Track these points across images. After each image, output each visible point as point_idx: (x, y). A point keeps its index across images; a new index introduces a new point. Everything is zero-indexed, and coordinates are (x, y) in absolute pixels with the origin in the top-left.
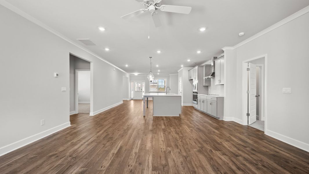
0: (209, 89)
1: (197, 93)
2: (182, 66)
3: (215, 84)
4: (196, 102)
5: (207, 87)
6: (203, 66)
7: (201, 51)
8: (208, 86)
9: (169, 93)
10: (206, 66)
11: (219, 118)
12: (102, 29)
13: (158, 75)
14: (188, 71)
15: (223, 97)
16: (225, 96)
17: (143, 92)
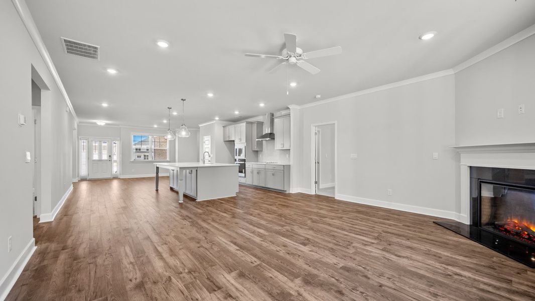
0: (260, 156)
1: (244, 160)
2: (217, 118)
3: (275, 149)
4: (243, 175)
5: (256, 152)
6: (252, 123)
7: (265, 104)
8: (258, 151)
9: (175, 162)
10: (257, 124)
11: (286, 191)
12: (163, 45)
13: (155, 128)
14: (223, 127)
15: (290, 165)
16: (291, 163)
17: (115, 161)
